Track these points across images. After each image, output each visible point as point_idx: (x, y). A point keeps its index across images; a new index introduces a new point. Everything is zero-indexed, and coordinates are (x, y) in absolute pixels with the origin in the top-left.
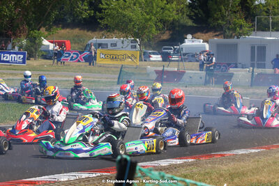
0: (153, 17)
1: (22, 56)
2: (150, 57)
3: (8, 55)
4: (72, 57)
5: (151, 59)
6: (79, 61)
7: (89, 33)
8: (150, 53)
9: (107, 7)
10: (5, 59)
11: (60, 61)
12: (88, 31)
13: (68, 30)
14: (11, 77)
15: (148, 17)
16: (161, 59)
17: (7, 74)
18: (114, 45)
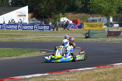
0: (114, 6)
1: (49, 27)
2: (113, 25)
3: (42, 27)
4: (72, 26)
5: (114, 26)
6: (75, 28)
7: (89, 15)
8: (113, 23)
9: (92, 2)
10: (41, 28)
11: (66, 28)
12: (88, 14)
13: (79, 14)
14: (42, 37)
15: (111, 6)
16: (118, 26)
17: (40, 35)
18: (100, 20)
